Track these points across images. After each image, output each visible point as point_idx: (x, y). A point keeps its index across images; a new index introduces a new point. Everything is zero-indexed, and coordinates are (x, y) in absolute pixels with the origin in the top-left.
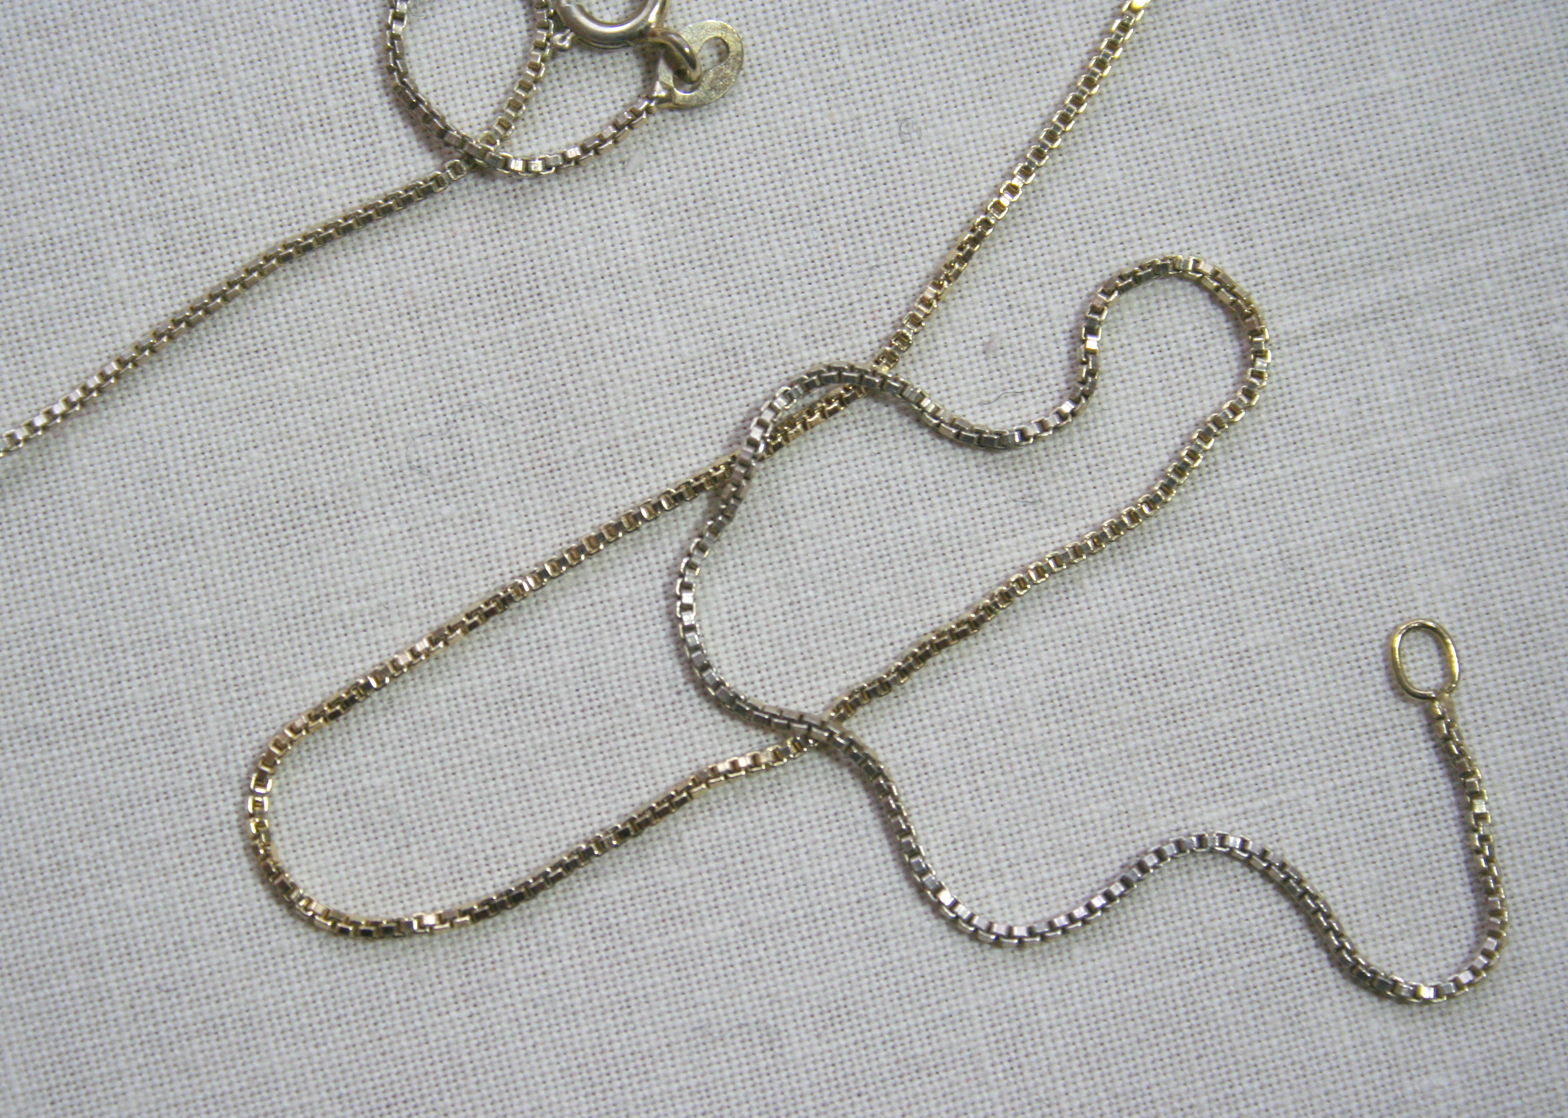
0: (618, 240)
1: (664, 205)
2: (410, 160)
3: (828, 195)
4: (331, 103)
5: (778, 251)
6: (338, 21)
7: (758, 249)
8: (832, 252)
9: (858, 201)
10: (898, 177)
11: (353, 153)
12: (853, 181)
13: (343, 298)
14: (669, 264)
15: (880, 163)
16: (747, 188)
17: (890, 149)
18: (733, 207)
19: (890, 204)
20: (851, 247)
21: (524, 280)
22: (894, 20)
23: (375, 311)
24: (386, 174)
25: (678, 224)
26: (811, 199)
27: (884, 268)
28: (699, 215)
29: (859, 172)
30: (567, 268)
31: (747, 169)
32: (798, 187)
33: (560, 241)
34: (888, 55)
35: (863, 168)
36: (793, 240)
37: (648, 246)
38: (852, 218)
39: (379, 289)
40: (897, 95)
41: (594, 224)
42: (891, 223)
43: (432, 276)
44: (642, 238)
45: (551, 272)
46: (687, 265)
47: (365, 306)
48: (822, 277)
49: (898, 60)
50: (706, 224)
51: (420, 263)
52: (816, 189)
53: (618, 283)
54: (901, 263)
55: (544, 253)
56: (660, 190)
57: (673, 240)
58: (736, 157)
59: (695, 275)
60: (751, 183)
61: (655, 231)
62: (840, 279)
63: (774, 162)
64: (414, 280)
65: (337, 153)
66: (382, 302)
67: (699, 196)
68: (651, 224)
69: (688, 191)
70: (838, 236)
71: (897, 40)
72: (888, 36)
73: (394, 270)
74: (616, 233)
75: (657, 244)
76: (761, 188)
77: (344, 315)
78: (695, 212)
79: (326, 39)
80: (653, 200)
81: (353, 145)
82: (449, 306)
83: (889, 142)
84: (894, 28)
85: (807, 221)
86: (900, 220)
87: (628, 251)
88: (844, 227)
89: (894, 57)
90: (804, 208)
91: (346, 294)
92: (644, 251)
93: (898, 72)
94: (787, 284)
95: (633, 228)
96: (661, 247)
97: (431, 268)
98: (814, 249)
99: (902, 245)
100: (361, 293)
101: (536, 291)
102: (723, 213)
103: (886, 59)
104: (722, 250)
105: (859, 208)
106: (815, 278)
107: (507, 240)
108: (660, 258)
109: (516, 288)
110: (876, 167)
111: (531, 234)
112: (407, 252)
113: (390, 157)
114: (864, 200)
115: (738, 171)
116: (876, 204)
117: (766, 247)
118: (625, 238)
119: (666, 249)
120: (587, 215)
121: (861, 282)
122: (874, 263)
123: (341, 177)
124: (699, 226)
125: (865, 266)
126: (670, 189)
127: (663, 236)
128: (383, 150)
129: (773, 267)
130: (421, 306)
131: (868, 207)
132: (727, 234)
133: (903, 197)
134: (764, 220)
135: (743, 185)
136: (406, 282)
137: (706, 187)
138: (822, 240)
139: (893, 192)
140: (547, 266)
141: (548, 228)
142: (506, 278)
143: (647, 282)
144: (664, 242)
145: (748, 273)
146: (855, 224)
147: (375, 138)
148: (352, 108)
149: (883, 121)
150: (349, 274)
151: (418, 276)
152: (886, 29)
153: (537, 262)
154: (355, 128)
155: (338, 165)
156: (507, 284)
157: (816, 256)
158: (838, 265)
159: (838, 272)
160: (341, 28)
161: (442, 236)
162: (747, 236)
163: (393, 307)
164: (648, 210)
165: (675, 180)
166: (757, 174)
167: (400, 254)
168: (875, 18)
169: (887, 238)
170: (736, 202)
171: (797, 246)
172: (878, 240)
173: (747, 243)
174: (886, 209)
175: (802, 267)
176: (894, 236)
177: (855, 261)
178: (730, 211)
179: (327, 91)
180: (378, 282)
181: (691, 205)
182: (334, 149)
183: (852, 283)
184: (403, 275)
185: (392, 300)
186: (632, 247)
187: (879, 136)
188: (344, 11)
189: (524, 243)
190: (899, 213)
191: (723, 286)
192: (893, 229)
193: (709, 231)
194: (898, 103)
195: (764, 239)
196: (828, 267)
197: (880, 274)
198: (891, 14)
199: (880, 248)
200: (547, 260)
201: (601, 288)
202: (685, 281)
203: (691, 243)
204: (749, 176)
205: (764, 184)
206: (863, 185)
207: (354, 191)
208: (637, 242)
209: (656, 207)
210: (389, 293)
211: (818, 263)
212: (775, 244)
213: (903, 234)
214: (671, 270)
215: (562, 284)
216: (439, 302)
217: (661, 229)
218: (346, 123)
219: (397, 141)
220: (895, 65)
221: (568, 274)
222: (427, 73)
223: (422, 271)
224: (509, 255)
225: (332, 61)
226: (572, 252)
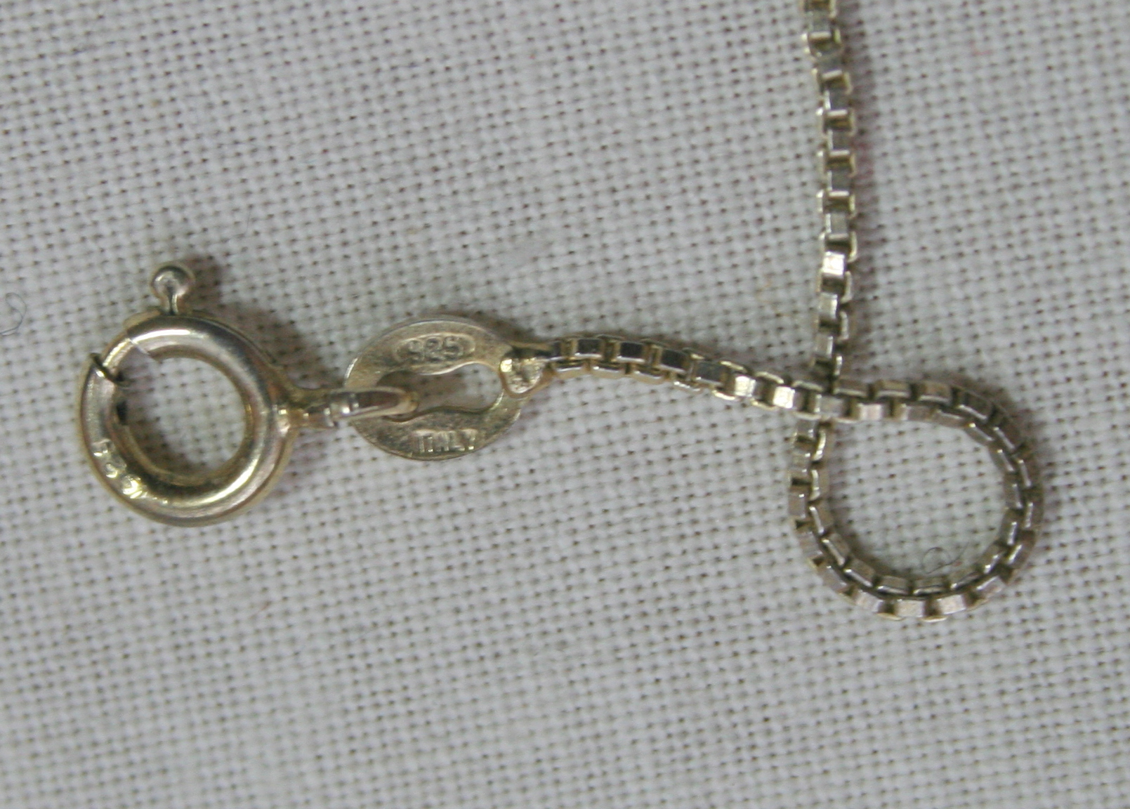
0: (570, 121)
1: (478, 183)
2: (957, 308)
3: (166, 190)
4: (1102, 425)
5: (264, 89)
6: (1076, 580)
7: (303, 93)
8: (161, 83)
9: (108, 176)
10: (32, 217)
11: (1066, 329)
12: (118, 213)
13: (1108, 53)
14: (473, 70)
15: (66, 244)
16: (319, 208)
17: (46, 268)
18: (347, 174)
19: (48, 167)
20: (124, 90)
21: (755, 61)
22: (31, 505)
23: (1047, 22)
24: (1006, 283)
25: (453, 144)
26: (200, 183)
27: (65, 46)
28: (414, 159)
29: (105, 229)
30: (669, 76)
31: (317, 242)
32: (222, 206)
33: (680, 127)
34: (44, 443)
35: (98, 237)
36: (235, 108)
37: (512, 105)
38: (122, 145)
39: (1037, 66)
40: (30, 367)
41: (612, 155)
42: (47, 132)
43: (931, 83)
44: (524, 121)
45: (702, 71)
46: (439, 66)
47: (1067, 33)
48: (183, 37)
49: (26, 432)
50: (401, 143)
51: (953, 108)
52: (188, 200)
53: (574, 39)
54: (31, 53)
55: (712, 108)
56: (484, 210)
57: (464, 114)
58: (336, 266)
59: (424, 49)
60: (311, 216)
61: (499, 134)
62: (148, 31)
63: (266, 253)
64: (967, 77)
65: (1097, 332)
66: (1033, 39)
67: (411, 196)
68: (504, 148)
69: (430, 206)
70: (149, 112)
71: (25, 469)
72: (44, 477)
73: (1006, 100)
74: (572, 135)
75: (495, 109)
76: (292, 205)
77: (1108, 19)
78: (419, 165)
79: (1102, 547)
80: (498, 193)
81: (1066, 345)
82: (904, 22)
83: (46, 283)
84: (30, 492)
85: (207, 142)
86: (31, 136)
87: (550, 99)
88: (137, 128)
89: (33, 437)
90: (214, 167)
91: (1100, 60)
92: (521, 96)
93: (26, 409)
94: (250, 26)
95: (538, 142)
96: (487, 102)
97: (933, 97)
98: (196, 89)
99: (29, 89)
100: (1071, 59)
101: (734, 37)
102: (367, 163)
103: (48, 434)
104: (371, 94)
105: (107, 161)
106: (196, 35)
107: (783, 139)
108: (491, 82)
109: (771, 45)
110: (72, 236)
111: (736, 147)
112: (977, 132)
113: (995, 315)
114: (97, 178)
115: (334, 240)
116: (74, 168)
117: (286, 97)
118: (555, 124)
119: (478, 98)
120: (626, 174)
121: (109, 23)
122: (83, 57)
123: (1093, 285)
124: (414, 139)
125: (100, 54)
126: (466, 212)
127: (483, 124)
128: (1009, 331)
129: (276, 59)
130: (957, 26)
131: (91, 164)
132: (361, 123)
133: (24, 179)
134: (289, 146)
135: (326, 213)
136: (982, 74)
137: (397, 212)
138: (181, 105)
139: (42, 189)
140: (708, 82)
141: (701, 154)
142: (789, 67)
143: (516, 36)
144: (481, 111)
145: (324, 50)
146: (117, 132)
147: (1023, 354)
148: (1064, 414)
149: (57, 321)
150: (1093, 97)
151: (959, 84)
152: (46, 489)
153: (728, 92)
154: (1059, 375)
155: (1098, 309)
156: (787, 56)
157: (191, 76)
158: (152, 58)
159: (152, 44)
160: (1073, 565)
161: (908, 158)
162: (324, 117)
163: (1011, 29)
164: (509, 175)
165: (454, 229)
166: (299, 233)
167: (992, 130)
168: (67, 512)
169: (57, 104)
170: (340, 182)
171: (227, 96)
172: (74, 100)
173: (323, 104)
174: (56, 158)
175: (220, 57)
176: (42, 107)
177: (119, 65)
178: (353, 166)
179: (1108, 450)
180: (1036, 79)
181: (427, 179)
182: (1103, 340)
183: (126, 22)
184: (987, 88)
185: (1013, 41)
186: (542, 107)
187: (66, 294)
188: (1063, 596)
189: (750, 131)
190: (33, 149)
191: (372, 26)
192: (44, 120)
193: (394, 130)
194: (29, 353)
195: (290, 112)
196: (171, 55)
197: (72, 37)
198: (34, 518)
199: (71, 87)
200: (708, 95)
201: (607, 33)
202: (445, 37)
203: (431, 109)
204: (315, 230)
205: (287, 213)
206: (99, 204)
207: (1071, 258)
208: (533, 114)
209: (493, 179)
210: (1018, 55)
211: (190, 63)
212: (269, 101)
213: (25, 110)
214: (471, 59)
215: (682, 45)
216: (922, 31)
217: (485, 136)
218: (1076, 386)
219: (980, 343)
220: (31, 423)
221: (670, 63)
222: (915, 467)
223: (951, 94)
224: (780, 110)
225: (1095, 505)
226: (659, 104)
